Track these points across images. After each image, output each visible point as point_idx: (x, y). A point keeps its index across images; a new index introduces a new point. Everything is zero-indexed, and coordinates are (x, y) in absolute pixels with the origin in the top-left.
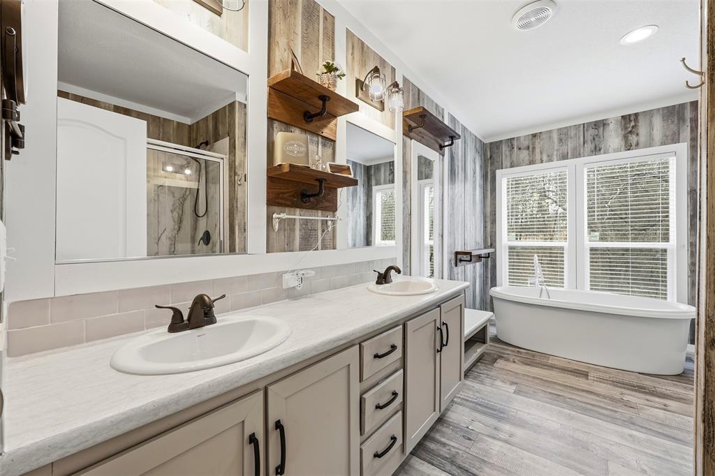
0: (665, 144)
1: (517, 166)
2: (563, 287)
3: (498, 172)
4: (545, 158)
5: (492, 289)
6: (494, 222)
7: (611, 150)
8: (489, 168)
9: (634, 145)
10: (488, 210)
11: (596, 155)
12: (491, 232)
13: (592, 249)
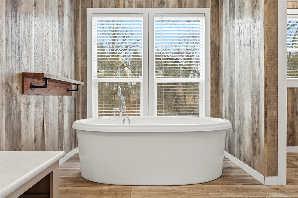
0: (200, 7)
1: (105, 7)
2: (139, 115)
3: (89, 10)
4: (127, 4)
5: (76, 122)
6: (85, 58)
7: (170, 5)
8: (80, 5)
9: (183, 4)
10: (80, 46)
11: (161, 7)
12: (82, 68)
13: (158, 84)
